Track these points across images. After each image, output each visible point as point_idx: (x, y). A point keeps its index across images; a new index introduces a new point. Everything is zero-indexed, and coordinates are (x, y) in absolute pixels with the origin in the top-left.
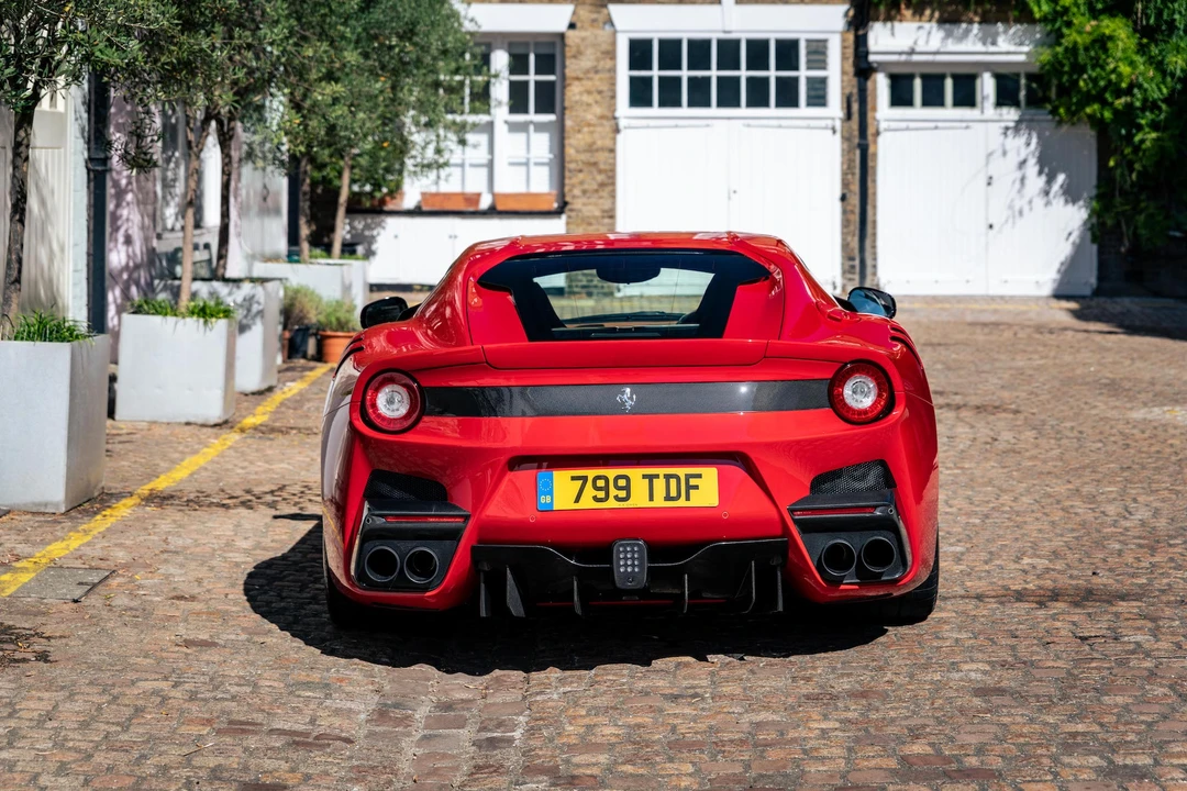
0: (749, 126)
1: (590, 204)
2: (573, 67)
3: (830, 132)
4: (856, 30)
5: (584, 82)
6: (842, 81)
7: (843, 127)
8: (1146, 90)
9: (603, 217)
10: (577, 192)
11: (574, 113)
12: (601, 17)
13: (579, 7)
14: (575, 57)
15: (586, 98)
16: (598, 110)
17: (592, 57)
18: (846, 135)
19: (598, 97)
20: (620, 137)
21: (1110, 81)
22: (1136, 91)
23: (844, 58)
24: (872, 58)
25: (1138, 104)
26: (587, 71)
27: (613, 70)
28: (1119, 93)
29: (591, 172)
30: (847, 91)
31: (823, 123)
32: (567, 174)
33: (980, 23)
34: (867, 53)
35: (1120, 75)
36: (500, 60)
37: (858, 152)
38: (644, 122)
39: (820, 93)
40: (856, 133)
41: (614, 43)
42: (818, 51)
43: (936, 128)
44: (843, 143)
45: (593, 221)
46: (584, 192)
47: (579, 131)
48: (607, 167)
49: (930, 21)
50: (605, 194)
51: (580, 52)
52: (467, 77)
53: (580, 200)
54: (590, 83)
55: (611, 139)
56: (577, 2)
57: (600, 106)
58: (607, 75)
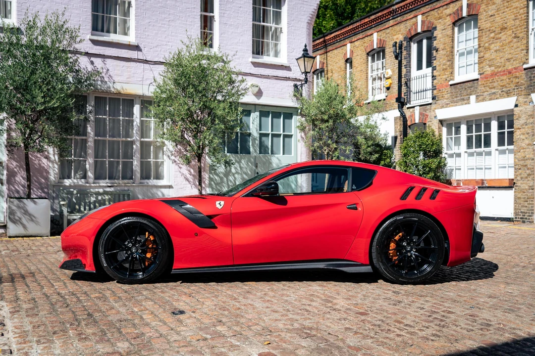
1: (524, 183)
2: (517, 124)
5: (521, 130)
9: (529, 189)
10: (519, 178)
12: (528, 100)
13: (519, 97)
14: (517, 119)
15: (522, 137)
16: (527, 142)
17: (524, 118)
19: (527, 136)
26: (523, 125)
27: (533, 123)
29: (525, 170)
32: (515, 171)
36: (494, 124)
41: (534, 111)
45: (525, 191)
48: (531, 167)
50: (530, 179)
51: (520, 117)
52: (483, 133)
53: (520, 182)
54: (524, 130)
55: (533, 154)
56: (518, 95)
57: (528, 140)
58: (531, 125)
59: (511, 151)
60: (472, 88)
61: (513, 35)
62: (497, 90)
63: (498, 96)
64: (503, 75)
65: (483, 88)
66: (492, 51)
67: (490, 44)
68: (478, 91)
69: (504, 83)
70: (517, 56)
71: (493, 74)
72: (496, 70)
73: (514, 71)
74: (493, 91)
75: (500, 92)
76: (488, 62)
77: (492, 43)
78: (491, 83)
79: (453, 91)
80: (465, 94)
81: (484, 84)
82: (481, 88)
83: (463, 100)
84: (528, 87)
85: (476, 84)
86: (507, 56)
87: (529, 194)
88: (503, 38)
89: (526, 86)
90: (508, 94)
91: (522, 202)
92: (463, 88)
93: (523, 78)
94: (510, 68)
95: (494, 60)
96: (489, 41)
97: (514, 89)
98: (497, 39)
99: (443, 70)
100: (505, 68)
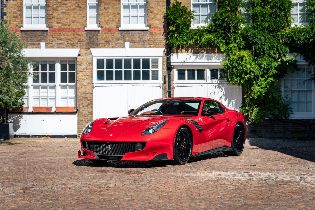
0: (134, 86)
1: (85, 110)
2: (79, 68)
3: (159, 87)
4: (167, 56)
5: (83, 72)
6: (163, 72)
7: (163, 86)
8: (255, 73)
9: (89, 114)
10: (81, 106)
11: (80, 82)
12: (88, 52)
13: (81, 49)
14: (80, 65)
15: (83, 77)
16: (87, 81)
17: (85, 65)
18: (164, 88)
19: (87, 77)
20: (94, 89)
21: (243, 70)
22: (251, 73)
23: (163, 64)
24: (171, 64)
25: (252, 77)
26: (84, 69)
27: (92, 69)
28: (246, 74)
29: (85, 101)
30: (164, 75)
31: (157, 85)
32: (78, 101)
33: (206, 53)
34: (170, 63)
35: (247, 68)
36: (58, 66)
37: (168, 93)
38: (101, 85)
39: (156, 75)
40: (167, 88)
41: (92, 60)
42: (155, 62)
43: (192, 86)
44: (163, 91)
45: (86, 115)
46: (83, 106)
47: (81, 88)
48: (90, 99)
49: (191, 53)
50: (89, 107)
51: (82, 63)
52: (48, 72)
53: (82, 109)
54: (85, 73)
55: (92, 90)
56: (81, 48)
57: (88, 80)
58: (90, 70)
59: (71, 87)
60: (42, 37)
61: (77, 5)
62: (64, 42)
63: (65, 46)
64: (69, 31)
65: (52, 38)
66: (59, 12)
67: (57, 6)
68: (47, 40)
69: (70, 37)
70: (79, 20)
71: (60, 30)
72: (63, 27)
73: (77, 30)
74: (61, 42)
75: (66, 43)
76: (56, 20)
77: (59, 6)
78: (58, 35)
79: (24, 36)
80: (35, 40)
81: (52, 35)
82: (49, 38)
83: (34, 44)
84: (88, 43)
85: (45, 34)
86: (71, 19)
87: (88, 118)
88: (69, 5)
89: (86, 42)
90: (73, 46)
91: (83, 123)
92: (33, 35)
93: (84, 37)
94: (74, 27)
95: (61, 19)
96: (57, 4)
97: (77, 43)
98: (63, 4)
99: (14, 17)
100: (70, 27)
